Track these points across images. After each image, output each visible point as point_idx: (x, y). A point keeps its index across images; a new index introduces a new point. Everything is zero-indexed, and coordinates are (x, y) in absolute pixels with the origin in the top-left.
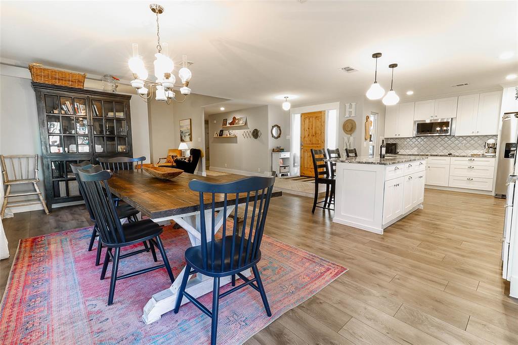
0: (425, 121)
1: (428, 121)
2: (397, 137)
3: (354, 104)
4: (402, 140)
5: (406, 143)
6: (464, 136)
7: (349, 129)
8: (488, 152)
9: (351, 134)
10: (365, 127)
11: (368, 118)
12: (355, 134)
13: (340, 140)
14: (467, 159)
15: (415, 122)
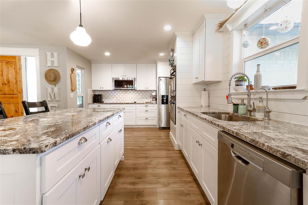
0: (119, 78)
1: (121, 79)
2: (101, 89)
3: (56, 54)
4: (106, 92)
5: (108, 94)
6: (141, 90)
7: (52, 79)
8: (153, 101)
9: (55, 85)
10: (71, 79)
11: (73, 70)
12: (60, 84)
13: (43, 90)
14: (145, 105)
15: (113, 79)
